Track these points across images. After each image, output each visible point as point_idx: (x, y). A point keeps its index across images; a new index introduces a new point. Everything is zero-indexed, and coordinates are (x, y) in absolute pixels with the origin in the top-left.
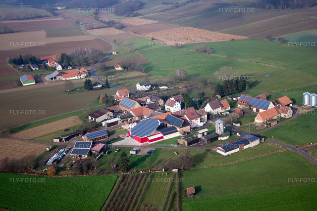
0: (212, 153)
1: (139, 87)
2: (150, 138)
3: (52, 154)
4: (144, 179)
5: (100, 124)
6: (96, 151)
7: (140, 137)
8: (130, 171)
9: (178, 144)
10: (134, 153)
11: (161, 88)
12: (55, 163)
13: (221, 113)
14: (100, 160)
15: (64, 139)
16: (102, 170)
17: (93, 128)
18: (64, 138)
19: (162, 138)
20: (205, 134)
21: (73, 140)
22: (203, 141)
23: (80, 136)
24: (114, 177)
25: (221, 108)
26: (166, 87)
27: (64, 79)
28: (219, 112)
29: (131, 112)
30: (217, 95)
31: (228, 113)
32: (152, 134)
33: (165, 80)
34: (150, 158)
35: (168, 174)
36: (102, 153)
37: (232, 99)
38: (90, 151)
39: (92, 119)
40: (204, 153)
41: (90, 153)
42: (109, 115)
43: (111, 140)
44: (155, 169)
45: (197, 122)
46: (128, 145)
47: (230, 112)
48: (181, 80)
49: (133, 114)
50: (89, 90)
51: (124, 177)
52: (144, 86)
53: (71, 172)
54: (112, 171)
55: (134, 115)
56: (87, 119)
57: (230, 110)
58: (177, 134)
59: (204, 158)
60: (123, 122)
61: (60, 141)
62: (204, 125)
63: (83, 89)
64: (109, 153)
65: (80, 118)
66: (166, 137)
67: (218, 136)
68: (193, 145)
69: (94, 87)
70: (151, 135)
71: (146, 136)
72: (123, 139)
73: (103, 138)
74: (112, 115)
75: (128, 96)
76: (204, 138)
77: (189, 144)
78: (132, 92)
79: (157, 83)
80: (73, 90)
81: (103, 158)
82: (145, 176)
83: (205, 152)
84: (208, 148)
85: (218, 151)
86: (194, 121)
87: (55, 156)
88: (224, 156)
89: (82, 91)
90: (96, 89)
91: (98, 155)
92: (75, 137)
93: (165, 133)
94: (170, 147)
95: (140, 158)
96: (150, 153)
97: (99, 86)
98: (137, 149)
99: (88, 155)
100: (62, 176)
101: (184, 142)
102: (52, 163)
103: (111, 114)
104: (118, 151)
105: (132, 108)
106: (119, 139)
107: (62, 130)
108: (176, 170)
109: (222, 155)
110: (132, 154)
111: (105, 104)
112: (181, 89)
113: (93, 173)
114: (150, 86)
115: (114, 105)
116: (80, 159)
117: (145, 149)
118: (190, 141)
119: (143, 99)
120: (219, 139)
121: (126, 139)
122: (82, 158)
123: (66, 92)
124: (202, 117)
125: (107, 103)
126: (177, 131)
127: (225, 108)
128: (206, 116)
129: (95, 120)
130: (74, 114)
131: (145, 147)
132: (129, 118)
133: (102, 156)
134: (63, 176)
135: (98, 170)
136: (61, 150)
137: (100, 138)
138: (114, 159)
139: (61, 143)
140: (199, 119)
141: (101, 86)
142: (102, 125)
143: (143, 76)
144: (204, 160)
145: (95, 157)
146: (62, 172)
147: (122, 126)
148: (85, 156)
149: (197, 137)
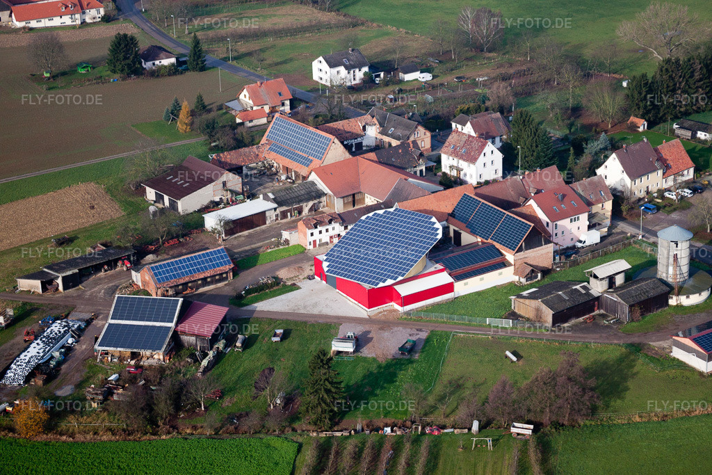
0: (652, 359)
1: (322, 72)
2: (405, 290)
3: (20, 339)
4: (402, 460)
5: (194, 223)
6: (197, 336)
7: (367, 286)
8: (343, 425)
9: (514, 316)
10: (349, 347)
11: (409, 77)
12: (38, 381)
13: (661, 193)
14: (215, 371)
15: (59, 281)
16: (231, 418)
17: (171, 236)
18: (61, 276)
19: (448, 288)
20: (619, 280)
21: (96, 283)
22: (612, 308)
23: (121, 267)
24: (283, 448)
25: (660, 172)
26: (427, 77)
27: (19, 25)
28: (654, 189)
29: (313, 177)
30: (633, 119)
31: (687, 192)
32: (412, 272)
33: (415, 45)
34: (410, 371)
35: (495, 442)
36: (221, 345)
37: (694, 136)
38: (176, 336)
39: (159, 198)
40: (621, 360)
41: (176, 345)
42: (229, 185)
43: (249, 292)
44: (442, 420)
45: (579, 231)
46: (316, 311)
47: (695, 191)
48: (480, 49)
49: (322, 186)
50: (129, 76)
51: (324, 449)
52: (342, 69)
53: (104, 421)
54: (271, 423)
55: (326, 190)
56: (139, 199)
57: (693, 181)
58: (505, 276)
59: (625, 379)
60: (284, 215)
61: (44, 288)
62: (603, 238)
63: (104, 70)
64: (247, 344)
65: (108, 190)
66: (464, 288)
67: (670, 289)
68: (573, 321)
69: (148, 65)
70: (407, 275)
71: (389, 282)
72: (294, 287)
73: (214, 280)
74: (239, 188)
75: (287, 108)
76: (615, 298)
77: (559, 318)
78: (301, 90)
79: (389, 57)
80: (64, 74)
81: (225, 365)
82: (407, 449)
83: (627, 356)
84: (635, 340)
85: (678, 353)
86: (565, 223)
87: (35, 350)
88: (701, 374)
89: (100, 79)
90: (156, 73)
91: (205, 355)
92: (102, 274)
93: (459, 271)
94: (482, 327)
95: (374, 369)
96: (409, 350)
97: (167, 62)
98: (358, 330)
99: (168, 353)
100: (72, 435)
101: (538, 310)
102: (27, 379)
103: (234, 181)
104: (285, 337)
105: (316, 163)
106: (277, 287)
107: (46, 241)
108: (523, 429)
109: (692, 370)
110: (339, 353)
111: (203, 138)
112: (484, 84)
113: (195, 428)
114: (366, 69)
115: (240, 144)
116: (137, 367)
117: (386, 334)
118: (561, 307)
119: (353, 125)
120: (673, 301)
121: (306, 286)
122: (145, 363)
123: (37, 78)
124: (595, 209)
125: (211, 136)
126: (504, 264)
127: (677, 174)
128: (609, 205)
129: (173, 206)
130: (82, 176)
131: (386, 324)
132: (308, 200)
133: (219, 356)
134: (79, 437)
135: (215, 417)
136: (56, 327)
137: (204, 279)
138: (272, 370)
139: (48, 294)
140: (584, 218)
141: (173, 60)
142: (200, 225)
143: (329, 26)
144: (627, 389)
145: (197, 361)
146: (72, 422)
147: (286, 235)
148: (156, 357)
149: (588, 294)
